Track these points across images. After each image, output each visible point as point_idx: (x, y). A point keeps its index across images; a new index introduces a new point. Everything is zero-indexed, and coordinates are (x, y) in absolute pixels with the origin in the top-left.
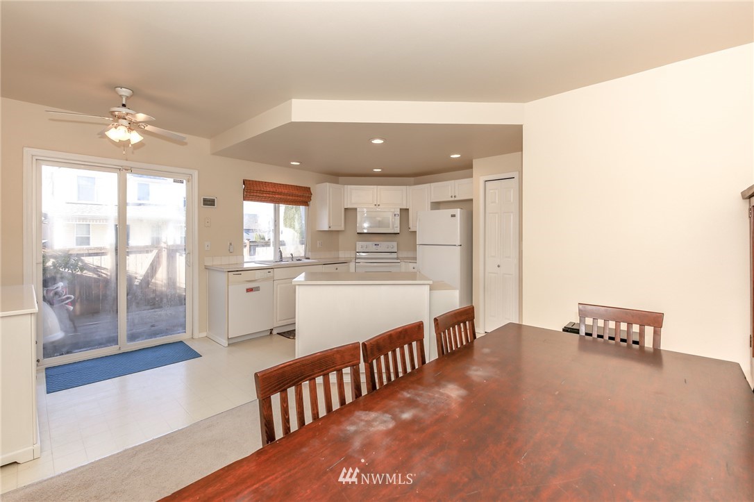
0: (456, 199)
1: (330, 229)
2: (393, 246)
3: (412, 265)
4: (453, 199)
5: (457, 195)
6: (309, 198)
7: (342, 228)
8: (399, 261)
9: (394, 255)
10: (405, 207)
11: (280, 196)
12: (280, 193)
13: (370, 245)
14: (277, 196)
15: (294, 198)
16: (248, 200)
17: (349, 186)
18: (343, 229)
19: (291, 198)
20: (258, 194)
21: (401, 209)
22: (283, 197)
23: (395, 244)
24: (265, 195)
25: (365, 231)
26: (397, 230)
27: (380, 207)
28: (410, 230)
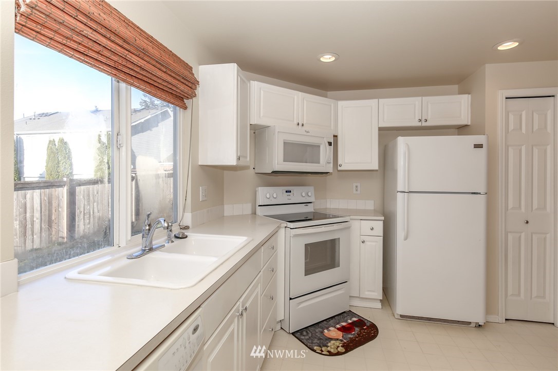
1: (239, 163)
2: (311, 192)
5: (429, 119)
6: (193, 90)
7: (248, 161)
10: (334, 133)
13: (281, 193)
18: (249, 164)
23: (312, 189)
26: (330, 168)
27: (305, 128)
28: (339, 168)
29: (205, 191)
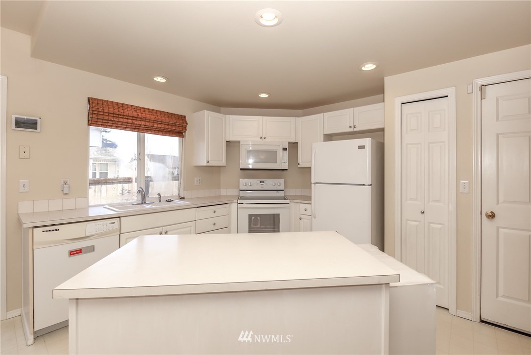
0: (355, 130)
1: (209, 164)
2: (279, 183)
3: (303, 206)
4: (351, 130)
5: (357, 125)
6: (184, 128)
7: (223, 163)
8: (288, 201)
9: (281, 194)
10: (294, 141)
11: (143, 123)
12: (145, 119)
13: (254, 183)
14: (139, 123)
15: (163, 126)
16: (96, 125)
17: (231, 116)
18: (225, 165)
19: (159, 126)
20: (110, 118)
21: (289, 143)
22: (147, 124)
23: (282, 181)
24: (121, 120)
25: (251, 167)
26: (286, 166)
27: (266, 140)
28: (299, 166)
29: (199, 180)
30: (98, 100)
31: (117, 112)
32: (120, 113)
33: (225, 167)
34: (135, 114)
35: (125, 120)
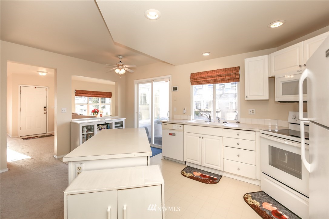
1: (248, 99)
29: (253, 111)
30: (193, 73)
31: (199, 77)
32: (200, 77)
33: (268, 100)
34: (207, 75)
35: (203, 80)
